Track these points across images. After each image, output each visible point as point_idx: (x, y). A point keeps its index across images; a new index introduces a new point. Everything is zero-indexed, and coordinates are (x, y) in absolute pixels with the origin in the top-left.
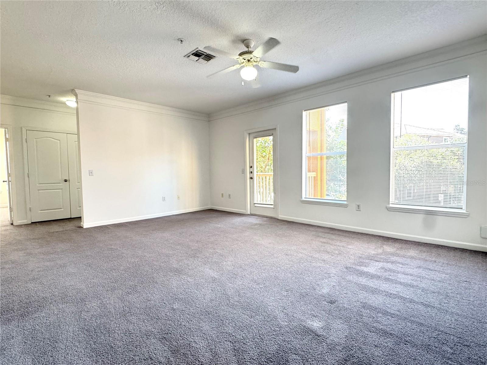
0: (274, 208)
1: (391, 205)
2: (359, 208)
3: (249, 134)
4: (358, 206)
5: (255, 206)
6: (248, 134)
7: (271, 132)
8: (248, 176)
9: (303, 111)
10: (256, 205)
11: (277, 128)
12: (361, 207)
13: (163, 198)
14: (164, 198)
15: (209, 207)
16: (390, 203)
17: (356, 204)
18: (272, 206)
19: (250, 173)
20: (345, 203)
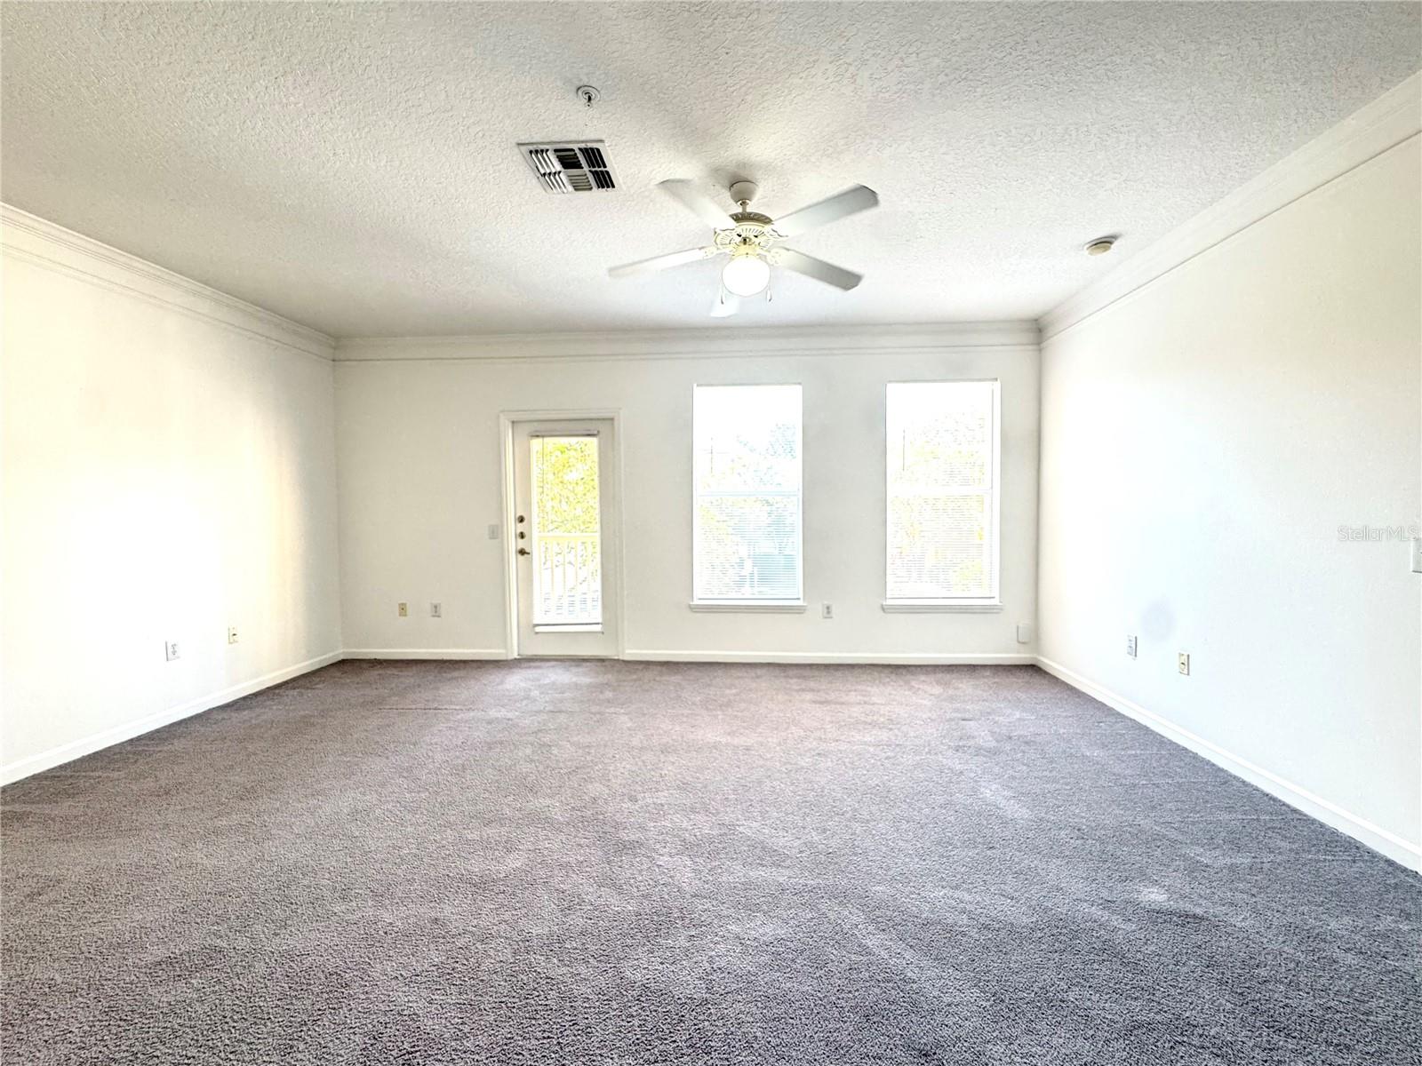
0: (603, 633)
1: (889, 602)
2: (828, 613)
3: (513, 422)
4: (828, 608)
5: (537, 633)
6: (510, 425)
7: (592, 427)
8: (513, 544)
9: (695, 385)
10: (538, 629)
11: (616, 419)
12: (833, 609)
13: (170, 650)
14: (174, 646)
15: (340, 653)
16: (888, 596)
17: (823, 605)
18: (598, 628)
19: (516, 537)
20: (800, 603)
